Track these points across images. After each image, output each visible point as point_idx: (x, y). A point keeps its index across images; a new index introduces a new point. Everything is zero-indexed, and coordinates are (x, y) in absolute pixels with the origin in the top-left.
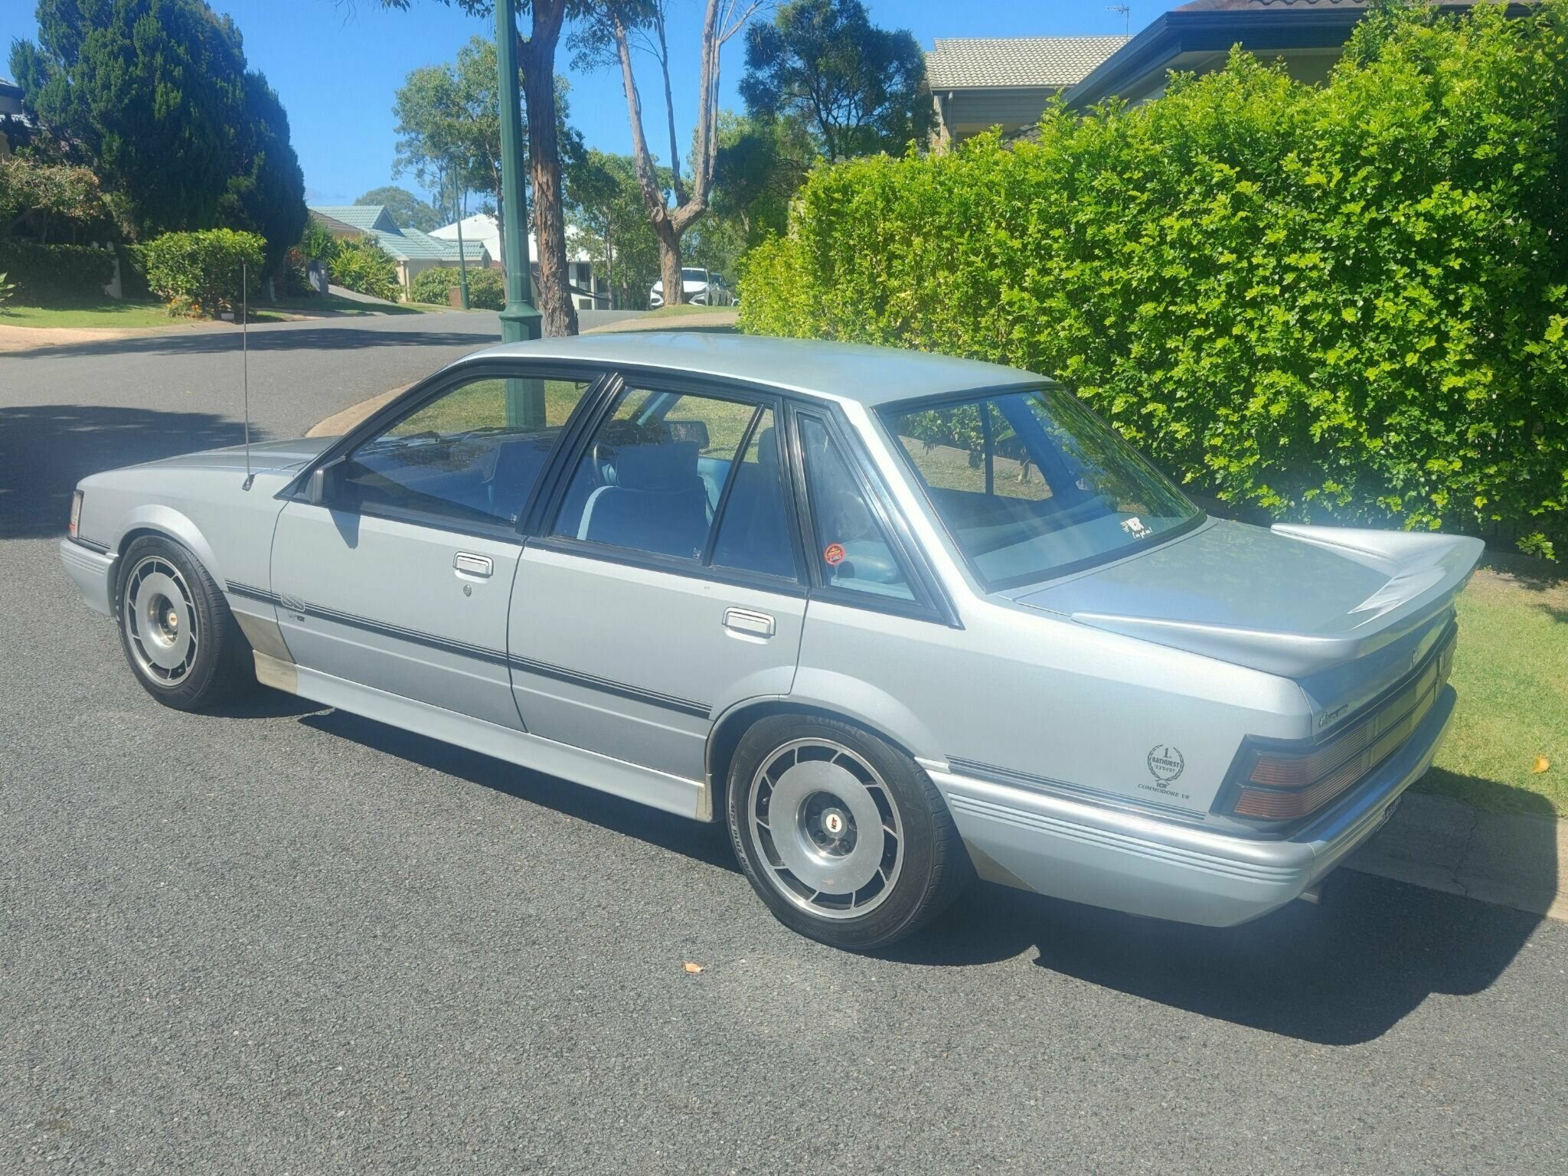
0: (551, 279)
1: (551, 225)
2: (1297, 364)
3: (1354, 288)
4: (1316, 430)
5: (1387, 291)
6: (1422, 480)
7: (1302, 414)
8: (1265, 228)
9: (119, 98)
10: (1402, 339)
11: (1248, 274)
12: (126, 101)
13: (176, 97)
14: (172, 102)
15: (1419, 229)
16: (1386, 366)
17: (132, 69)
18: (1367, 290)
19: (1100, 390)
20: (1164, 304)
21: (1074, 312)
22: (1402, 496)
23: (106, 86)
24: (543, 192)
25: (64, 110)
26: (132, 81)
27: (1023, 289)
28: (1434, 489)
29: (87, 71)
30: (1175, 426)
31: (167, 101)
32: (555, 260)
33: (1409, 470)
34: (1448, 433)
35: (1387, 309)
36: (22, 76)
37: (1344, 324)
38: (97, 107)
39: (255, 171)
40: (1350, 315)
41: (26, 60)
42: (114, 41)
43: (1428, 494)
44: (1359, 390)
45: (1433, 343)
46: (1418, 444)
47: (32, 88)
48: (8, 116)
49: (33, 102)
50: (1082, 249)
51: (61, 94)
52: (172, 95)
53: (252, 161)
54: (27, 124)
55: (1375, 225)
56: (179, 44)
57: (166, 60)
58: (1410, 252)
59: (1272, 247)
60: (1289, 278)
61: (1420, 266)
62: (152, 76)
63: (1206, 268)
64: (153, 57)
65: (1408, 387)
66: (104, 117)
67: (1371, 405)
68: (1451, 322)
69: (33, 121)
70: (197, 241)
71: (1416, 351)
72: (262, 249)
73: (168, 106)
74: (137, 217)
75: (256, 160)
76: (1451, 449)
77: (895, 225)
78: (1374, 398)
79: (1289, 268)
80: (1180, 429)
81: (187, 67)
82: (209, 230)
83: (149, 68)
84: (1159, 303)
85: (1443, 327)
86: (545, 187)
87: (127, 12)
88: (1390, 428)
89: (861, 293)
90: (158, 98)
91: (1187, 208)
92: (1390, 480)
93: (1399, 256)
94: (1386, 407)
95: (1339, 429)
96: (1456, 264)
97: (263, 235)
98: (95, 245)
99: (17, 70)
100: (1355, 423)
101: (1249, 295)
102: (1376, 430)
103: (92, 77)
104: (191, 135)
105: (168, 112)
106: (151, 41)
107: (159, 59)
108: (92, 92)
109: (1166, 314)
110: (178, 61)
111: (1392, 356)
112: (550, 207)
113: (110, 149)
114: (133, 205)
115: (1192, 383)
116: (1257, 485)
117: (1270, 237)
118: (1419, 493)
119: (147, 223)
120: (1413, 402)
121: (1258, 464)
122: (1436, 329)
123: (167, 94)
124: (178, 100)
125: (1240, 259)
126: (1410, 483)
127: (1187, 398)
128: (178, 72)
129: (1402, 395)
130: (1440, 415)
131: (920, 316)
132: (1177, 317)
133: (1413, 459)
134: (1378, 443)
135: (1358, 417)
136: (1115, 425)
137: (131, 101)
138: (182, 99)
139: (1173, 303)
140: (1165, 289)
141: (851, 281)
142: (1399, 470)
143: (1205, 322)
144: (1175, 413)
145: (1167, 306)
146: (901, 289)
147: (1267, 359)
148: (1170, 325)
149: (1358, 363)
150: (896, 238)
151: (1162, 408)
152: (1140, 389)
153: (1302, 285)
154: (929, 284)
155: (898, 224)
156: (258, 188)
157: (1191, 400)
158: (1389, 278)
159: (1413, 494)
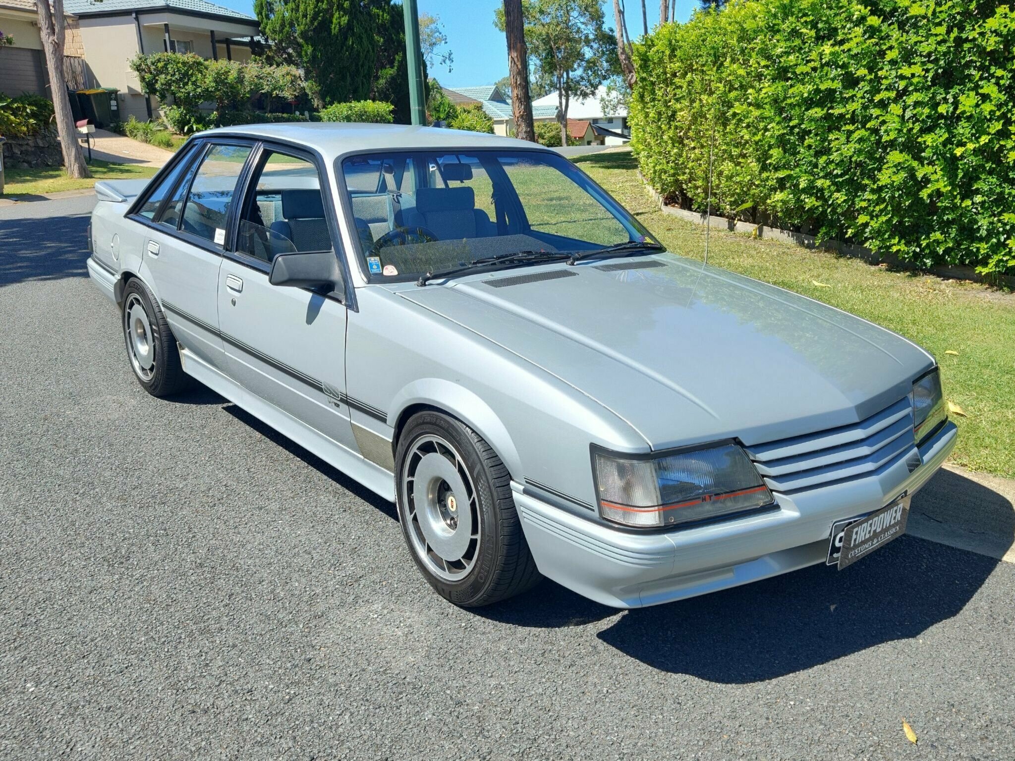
1: (520, 84)
2: (913, 148)
3: (947, 87)
4: (924, 194)
5: (968, 90)
6: (1001, 229)
7: (915, 184)
8: (887, 49)
9: (312, 22)
10: (979, 124)
11: (878, 84)
12: (316, 24)
13: (345, 20)
14: (342, 23)
15: (991, 42)
16: (971, 146)
17: (320, 4)
18: (956, 89)
19: (792, 172)
20: (826, 109)
21: (777, 119)
22: (987, 242)
23: (305, 16)
24: (515, 63)
25: (281, 31)
26: (319, 12)
27: (750, 104)
28: (1008, 238)
29: (294, 7)
30: (836, 195)
31: (339, 23)
32: (523, 107)
33: (992, 223)
35: (968, 102)
36: (260, 13)
37: (941, 116)
38: (299, 29)
39: (396, 64)
40: (942, 109)
41: (262, 4)
43: (1005, 240)
44: (951, 164)
45: (1000, 127)
46: (996, 203)
47: (265, 20)
48: (252, 38)
49: (265, 28)
50: (783, 74)
51: (280, 22)
52: (343, 19)
53: (394, 59)
54: (263, 42)
55: (958, 42)
58: (986, 61)
59: (893, 62)
60: (902, 84)
61: (993, 70)
62: (331, 8)
63: (851, 81)
65: (987, 162)
66: (303, 34)
67: (961, 175)
69: (266, 40)
70: (350, 108)
71: (989, 134)
72: (391, 112)
73: (340, 26)
74: (322, 96)
75: (397, 57)
77: (676, 65)
78: (962, 169)
79: (902, 77)
80: (840, 197)
82: (359, 101)
84: (823, 109)
85: (1009, 115)
86: (516, 60)
88: (977, 192)
89: (659, 114)
90: (334, 21)
91: (839, 38)
92: (978, 230)
93: (978, 64)
94: (972, 176)
95: (938, 193)
97: (392, 103)
98: (297, 113)
99: (257, 10)
100: (949, 188)
101: (877, 98)
102: (968, 193)
103: (297, 10)
104: (353, 43)
105: (340, 30)
108: (297, 19)
109: (828, 117)
111: (973, 138)
112: (519, 73)
113: (306, 54)
114: (319, 88)
115: (847, 165)
116: (892, 237)
117: (891, 55)
118: (999, 240)
119: (328, 99)
120: (991, 172)
121: (889, 221)
122: (1003, 116)
123: (340, 18)
124: (346, 21)
125: (870, 73)
126: (991, 233)
127: (841, 176)
128: (346, 5)
129: (983, 167)
131: (693, 127)
132: (837, 118)
133: (994, 214)
134: (968, 202)
135: (952, 184)
136: (803, 197)
137: (319, 24)
138: (349, 21)
139: (832, 108)
140: (827, 98)
141: (654, 106)
142: (983, 223)
143: (853, 121)
144: (837, 186)
145: (828, 110)
146: (681, 110)
147: (892, 144)
148: (833, 123)
149: (952, 144)
150: (678, 74)
151: (828, 183)
152: (815, 170)
153: (911, 89)
154: (697, 104)
155: (678, 64)
156: (398, 75)
157: (847, 177)
158: (970, 81)
159: (994, 240)
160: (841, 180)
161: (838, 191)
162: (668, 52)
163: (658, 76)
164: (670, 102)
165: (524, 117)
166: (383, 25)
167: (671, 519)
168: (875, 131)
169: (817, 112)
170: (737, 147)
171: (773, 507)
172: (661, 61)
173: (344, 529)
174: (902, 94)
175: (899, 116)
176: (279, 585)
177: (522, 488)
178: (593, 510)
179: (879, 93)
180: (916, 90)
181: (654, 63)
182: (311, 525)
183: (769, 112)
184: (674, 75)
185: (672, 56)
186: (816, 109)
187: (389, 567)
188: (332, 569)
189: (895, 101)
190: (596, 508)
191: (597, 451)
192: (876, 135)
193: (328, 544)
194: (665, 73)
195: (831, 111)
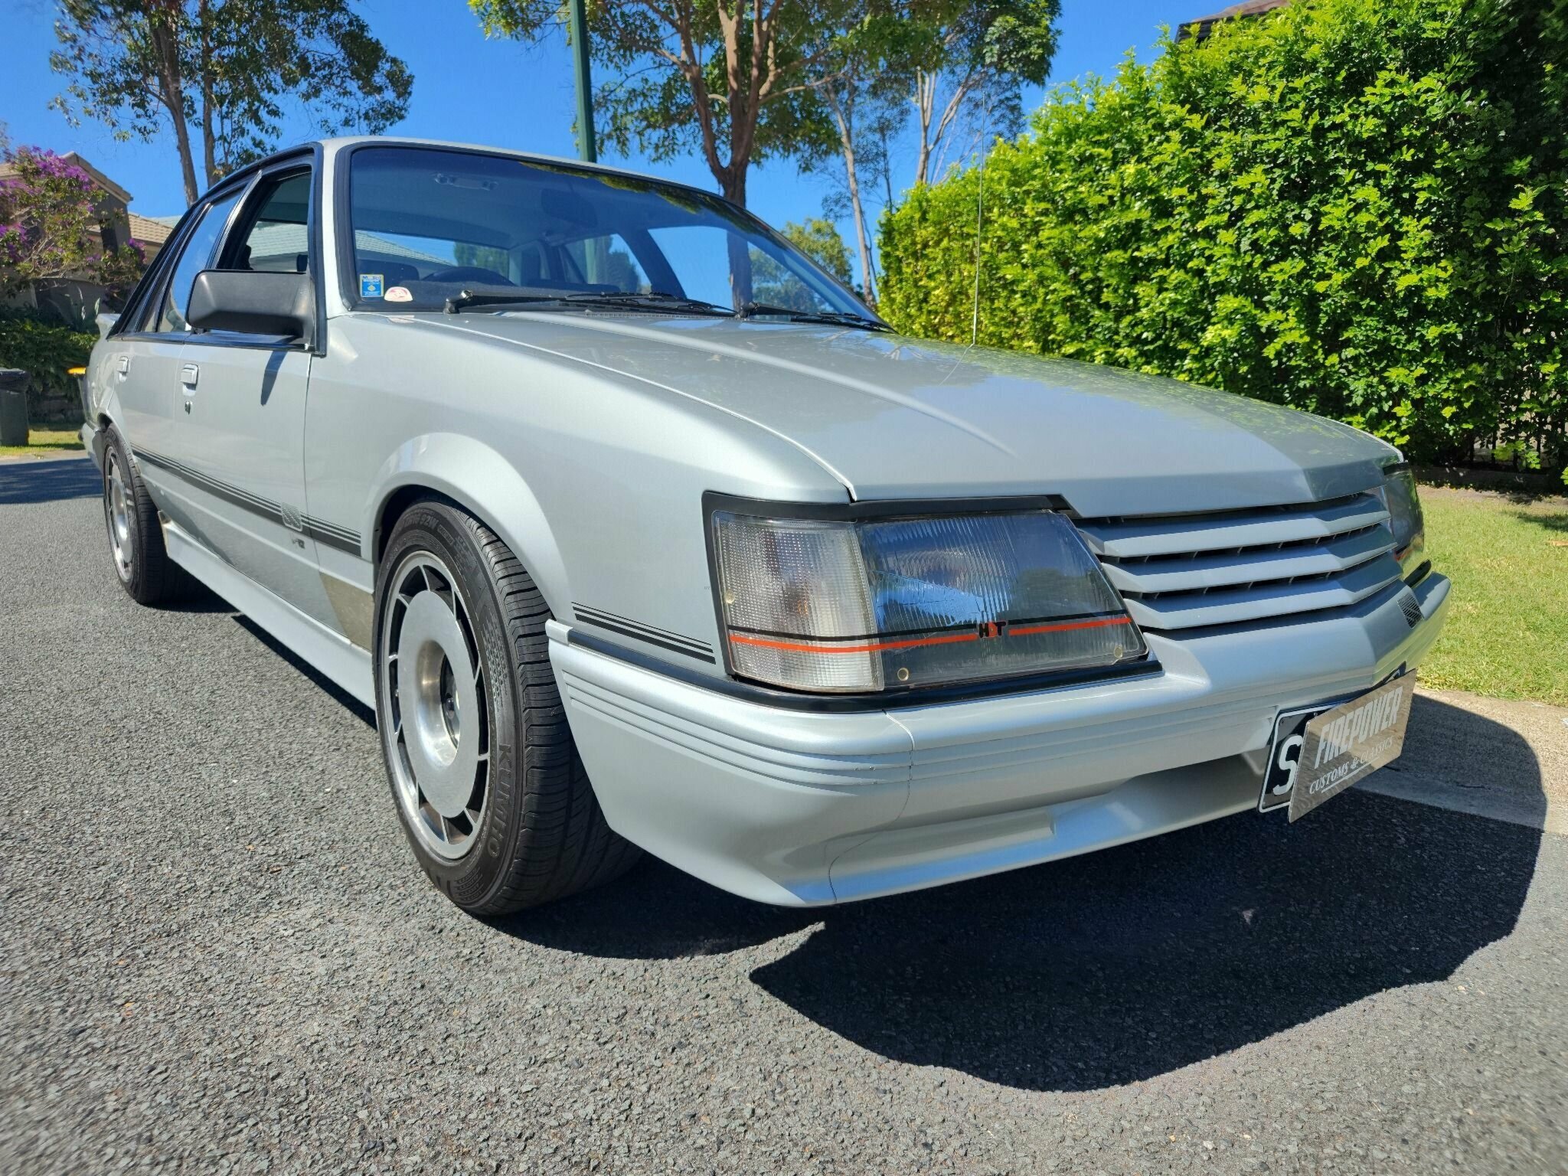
2: (1252, 289)
3: (1302, 201)
4: (1270, 351)
5: (1335, 198)
6: (1384, 394)
7: (1257, 339)
8: (1213, 157)
10: (1354, 241)
11: (1202, 207)
15: (1368, 127)
16: (1338, 278)
18: (1315, 200)
19: (1084, 346)
20: (1130, 251)
22: (1363, 415)
28: (1397, 404)
33: (1370, 386)
34: (1409, 341)
35: (1334, 215)
37: (1293, 240)
40: (1297, 230)
43: (1391, 408)
44: (1310, 305)
45: (1386, 243)
46: (1377, 356)
55: (1319, 132)
58: (1359, 155)
59: (1222, 175)
60: (1238, 200)
61: (1370, 166)
65: (1362, 299)
67: (1323, 321)
68: (1405, 220)
71: (1368, 255)
76: (1415, 358)
77: (928, 232)
78: (1326, 313)
79: (1237, 191)
84: (1126, 251)
85: (1397, 226)
88: (1348, 343)
92: (1349, 397)
93: (1348, 161)
94: (1339, 322)
95: (1293, 347)
96: (1407, 156)
100: (1307, 339)
101: (1200, 226)
102: (1334, 345)
109: (1134, 261)
111: (1344, 263)
115: (1160, 324)
117: (1218, 166)
118: (1381, 409)
120: (1370, 312)
122: (1388, 228)
125: (1191, 193)
126: (1369, 400)
127: (1153, 342)
129: (1357, 305)
130: (1400, 322)
131: (951, 309)
132: (1145, 262)
133: (1373, 372)
134: (1334, 359)
135: (1311, 333)
139: (1138, 249)
140: (1133, 234)
141: (901, 289)
142: (1358, 387)
143: (1166, 264)
144: (1147, 357)
145: (1133, 252)
146: (936, 288)
147: (1222, 288)
148: (1138, 270)
149: (1311, 278)
150: (931, 243)
151: (1134, 352)
152: (1116, 337)
153: (1249, 206)
154: (955, 277)
155: (931, 229)
157: (1160, 343)
158: (1337, 185)
159: (1374, 410)
160: (1151, 347)
161: (1148, 363)
162: (917, 216)
163: (906, 250)
164: (921, 280)
167: (903, 674)
168: (1199, 273)
169: (1118, 256)
170: (1008, 327)
171: (1145, 667)
172: (909, 227)
173: (318, 777)
174: (1238, 215)
175: (1231, 246)
176: (131, 871)
177: (565, 630)
178: (712, 660)
179: (1203, 219)
180: (1257, 207)
181: (900, 234)
182: (264, 770)
183: (1051, 270)
184: (925, 246)
185: (924, 219)
186: (1115, 253)
187: (368, 839)
188: (255, 843)
189: (1229, 225)
190: (718, 654)
191: (716, 504)
192: (1200, 280)
193: (275, 800)
194: (914, 243)
195: (1136, 254)
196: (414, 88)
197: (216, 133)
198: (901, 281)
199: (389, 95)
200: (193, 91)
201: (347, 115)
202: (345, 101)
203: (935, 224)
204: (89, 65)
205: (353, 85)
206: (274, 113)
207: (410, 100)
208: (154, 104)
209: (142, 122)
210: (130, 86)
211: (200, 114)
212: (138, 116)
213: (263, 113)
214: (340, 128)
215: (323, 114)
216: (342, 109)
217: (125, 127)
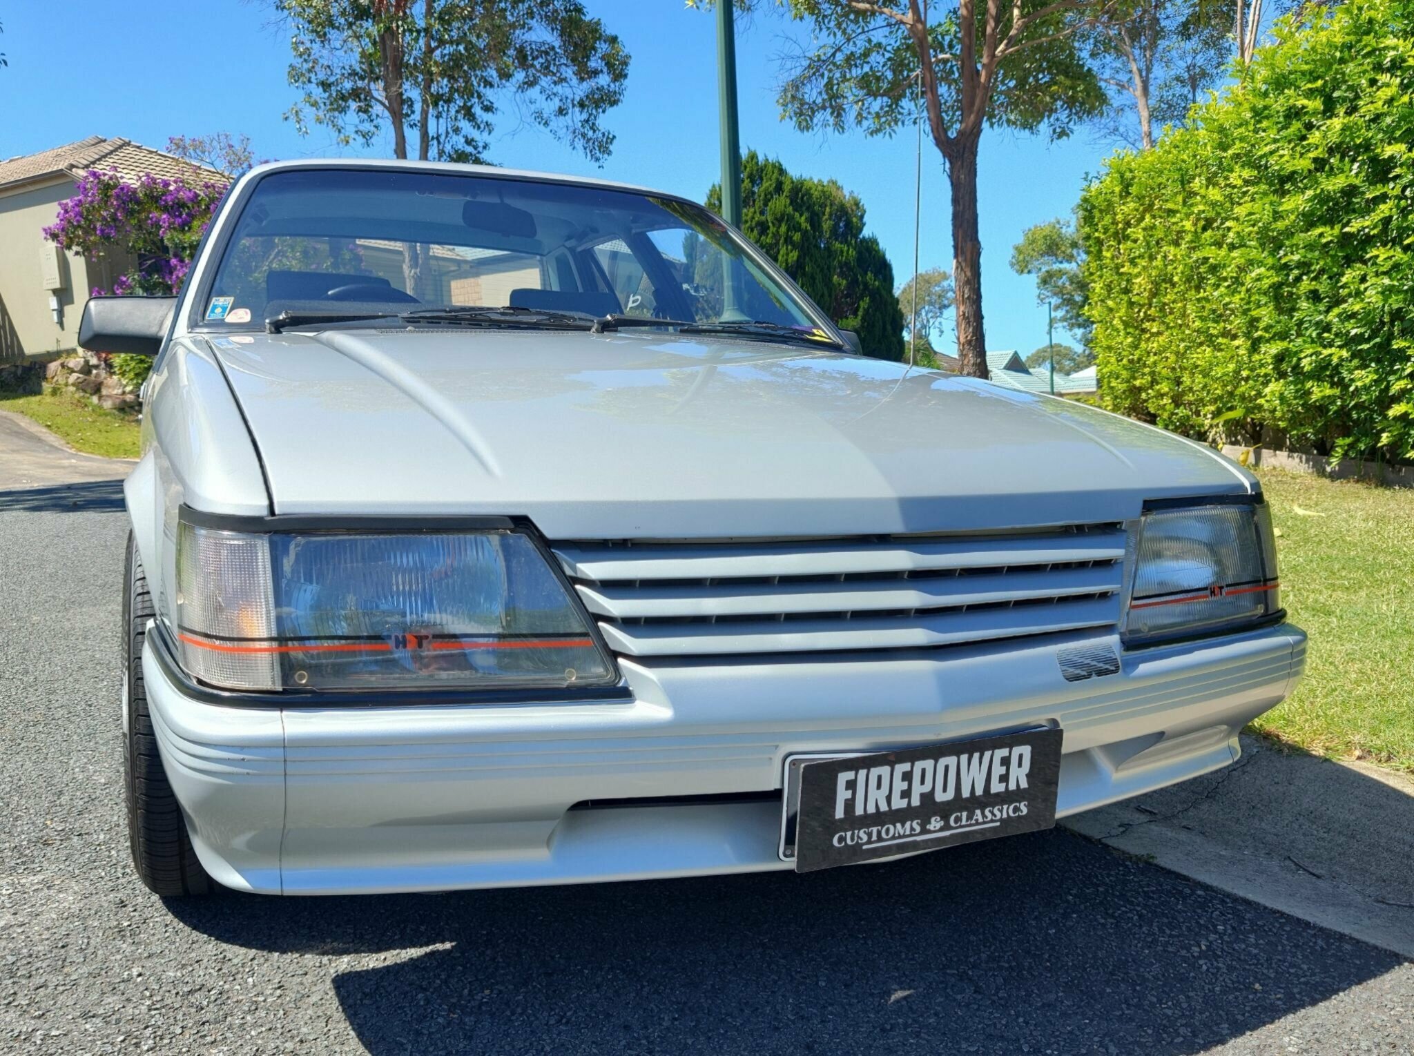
0: (967, 347)
1: (968, 298)
14: (790, 261)
19: (1291, 345)
20: (1339, 227)
30: (1358, 373)
31: (787, 260)
32: (971, 330)
39: (860, 313)
42: (753, 218)
53: (859, 306)
56: (801, 215)
57: (788, 230)
62: (777, 243)
64: (780, 226)
73: (787, 264)
75: (862, 303)
77: (1130, 208)
80: (1366, 378)
81: (805, 233)
83: (776, 235)
87: (766, 195)
106: (779, 215)
107: (783, 228)
109: (1343, 237)
110: (797, 228)
112: (968, 282)
115: (1376, 317)
123: (787, 254)
124: (795, 258)
127: (1368, 339)
128: (797, 237)
132: (1360, 242)
136: (1309, 385)
138: (799, 257)
139: (1349, 223)
141: (1101, 277)
144: (1363, 359)
145: (1343, 227)
146: (1137, 276)
148: (1350, 250)
150: (1132, 221)
151: (1345, 353)
152: (1326, 335)
154: (1158, 262)
155: (1132, 205)
156: (862, 326)
157: (1378, 340)
160: (1366, 346)
161: (1364, 366)
162: (1119, 189)
163: (1106, 230)
164: (1123, 266)
165: (973, 343)
166: (847, 264)
167: (302, 677)
169: (1325, 233)
170: (1217, 322)
172: (1110, 205)
181: (1101, 211)
184: (1127, 223)
185: (1125, 193)
186: (1322, 229)
194: (1115, 223)
195: (1347, 229)
196: (631, 70)
197: (432, 131)
198: (1101, 268)
199: (604, 80)
200: (412, 92)
201: (561, 104)
202: (558, 89)
203: (1140, 198)
204: (322, 76)
205: (569, 72)
206: (488, 109)
207: (627, 82)
208: (378, 109)
209: (367, 126)
210: (355, 94)
211: (417, 117)
212: (362, 122)
213: (477, 110)
214: (553, 118)
215: (538, 105)
216: (557, 100)
217: (350, 131)
